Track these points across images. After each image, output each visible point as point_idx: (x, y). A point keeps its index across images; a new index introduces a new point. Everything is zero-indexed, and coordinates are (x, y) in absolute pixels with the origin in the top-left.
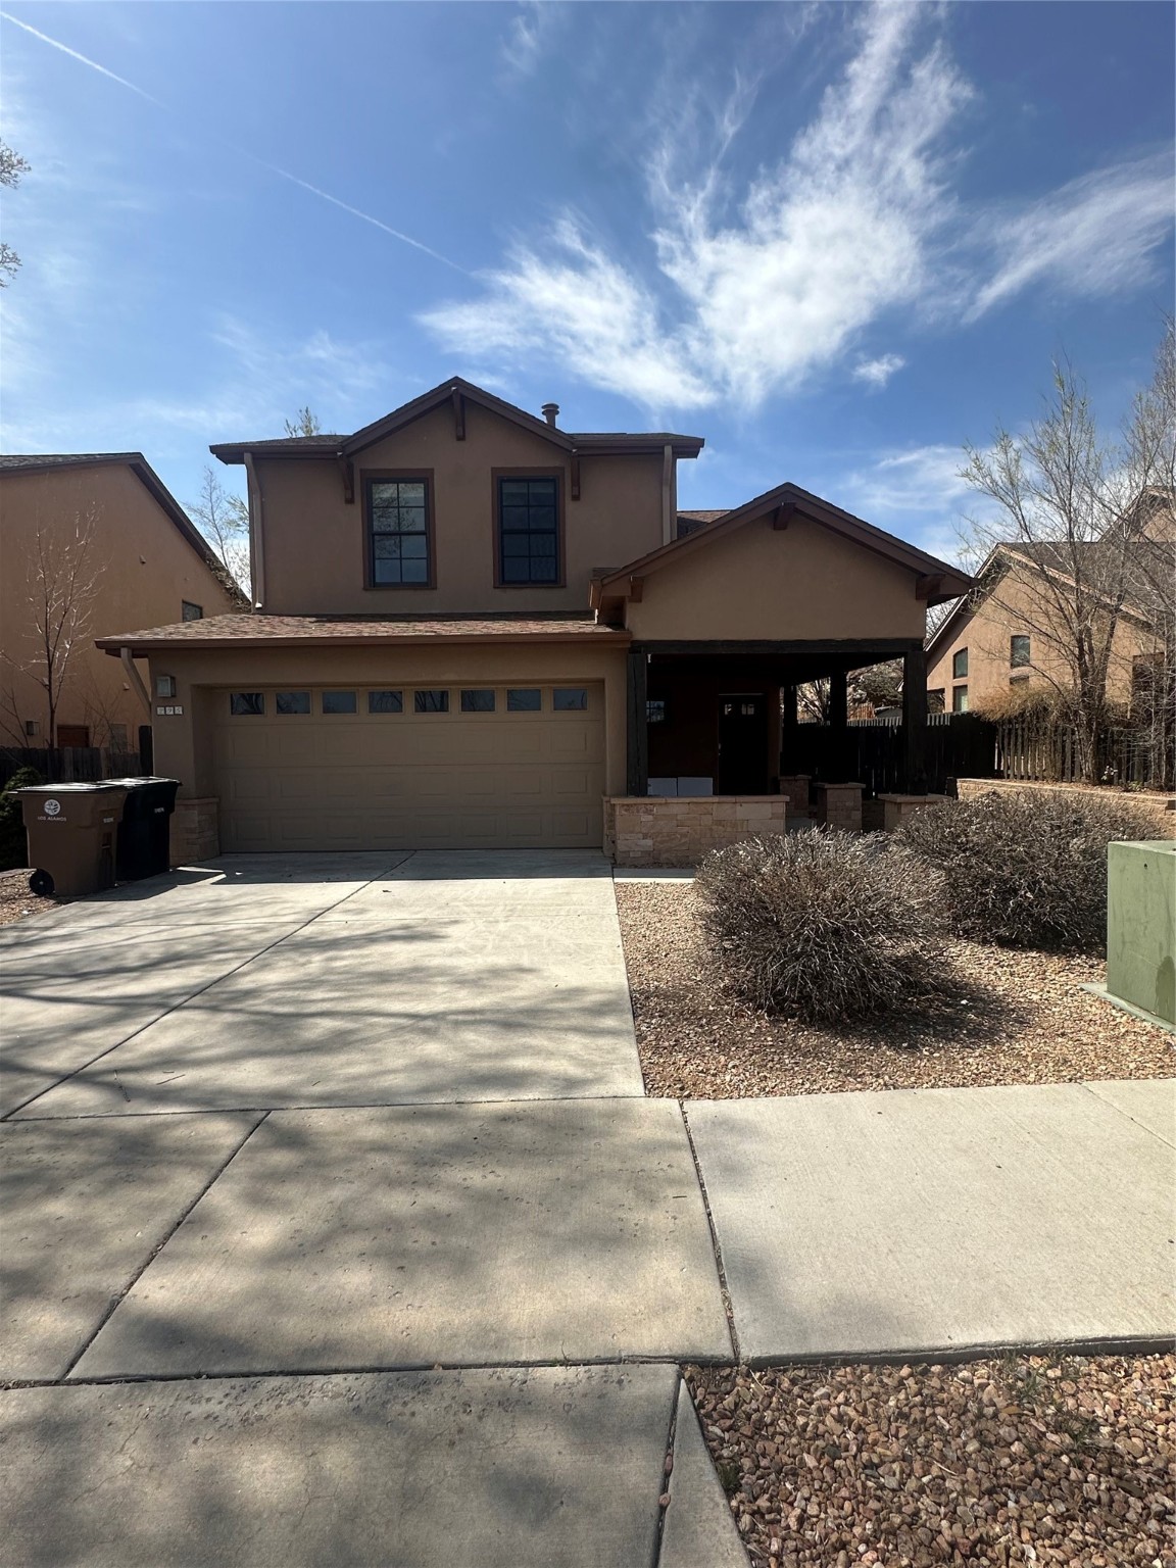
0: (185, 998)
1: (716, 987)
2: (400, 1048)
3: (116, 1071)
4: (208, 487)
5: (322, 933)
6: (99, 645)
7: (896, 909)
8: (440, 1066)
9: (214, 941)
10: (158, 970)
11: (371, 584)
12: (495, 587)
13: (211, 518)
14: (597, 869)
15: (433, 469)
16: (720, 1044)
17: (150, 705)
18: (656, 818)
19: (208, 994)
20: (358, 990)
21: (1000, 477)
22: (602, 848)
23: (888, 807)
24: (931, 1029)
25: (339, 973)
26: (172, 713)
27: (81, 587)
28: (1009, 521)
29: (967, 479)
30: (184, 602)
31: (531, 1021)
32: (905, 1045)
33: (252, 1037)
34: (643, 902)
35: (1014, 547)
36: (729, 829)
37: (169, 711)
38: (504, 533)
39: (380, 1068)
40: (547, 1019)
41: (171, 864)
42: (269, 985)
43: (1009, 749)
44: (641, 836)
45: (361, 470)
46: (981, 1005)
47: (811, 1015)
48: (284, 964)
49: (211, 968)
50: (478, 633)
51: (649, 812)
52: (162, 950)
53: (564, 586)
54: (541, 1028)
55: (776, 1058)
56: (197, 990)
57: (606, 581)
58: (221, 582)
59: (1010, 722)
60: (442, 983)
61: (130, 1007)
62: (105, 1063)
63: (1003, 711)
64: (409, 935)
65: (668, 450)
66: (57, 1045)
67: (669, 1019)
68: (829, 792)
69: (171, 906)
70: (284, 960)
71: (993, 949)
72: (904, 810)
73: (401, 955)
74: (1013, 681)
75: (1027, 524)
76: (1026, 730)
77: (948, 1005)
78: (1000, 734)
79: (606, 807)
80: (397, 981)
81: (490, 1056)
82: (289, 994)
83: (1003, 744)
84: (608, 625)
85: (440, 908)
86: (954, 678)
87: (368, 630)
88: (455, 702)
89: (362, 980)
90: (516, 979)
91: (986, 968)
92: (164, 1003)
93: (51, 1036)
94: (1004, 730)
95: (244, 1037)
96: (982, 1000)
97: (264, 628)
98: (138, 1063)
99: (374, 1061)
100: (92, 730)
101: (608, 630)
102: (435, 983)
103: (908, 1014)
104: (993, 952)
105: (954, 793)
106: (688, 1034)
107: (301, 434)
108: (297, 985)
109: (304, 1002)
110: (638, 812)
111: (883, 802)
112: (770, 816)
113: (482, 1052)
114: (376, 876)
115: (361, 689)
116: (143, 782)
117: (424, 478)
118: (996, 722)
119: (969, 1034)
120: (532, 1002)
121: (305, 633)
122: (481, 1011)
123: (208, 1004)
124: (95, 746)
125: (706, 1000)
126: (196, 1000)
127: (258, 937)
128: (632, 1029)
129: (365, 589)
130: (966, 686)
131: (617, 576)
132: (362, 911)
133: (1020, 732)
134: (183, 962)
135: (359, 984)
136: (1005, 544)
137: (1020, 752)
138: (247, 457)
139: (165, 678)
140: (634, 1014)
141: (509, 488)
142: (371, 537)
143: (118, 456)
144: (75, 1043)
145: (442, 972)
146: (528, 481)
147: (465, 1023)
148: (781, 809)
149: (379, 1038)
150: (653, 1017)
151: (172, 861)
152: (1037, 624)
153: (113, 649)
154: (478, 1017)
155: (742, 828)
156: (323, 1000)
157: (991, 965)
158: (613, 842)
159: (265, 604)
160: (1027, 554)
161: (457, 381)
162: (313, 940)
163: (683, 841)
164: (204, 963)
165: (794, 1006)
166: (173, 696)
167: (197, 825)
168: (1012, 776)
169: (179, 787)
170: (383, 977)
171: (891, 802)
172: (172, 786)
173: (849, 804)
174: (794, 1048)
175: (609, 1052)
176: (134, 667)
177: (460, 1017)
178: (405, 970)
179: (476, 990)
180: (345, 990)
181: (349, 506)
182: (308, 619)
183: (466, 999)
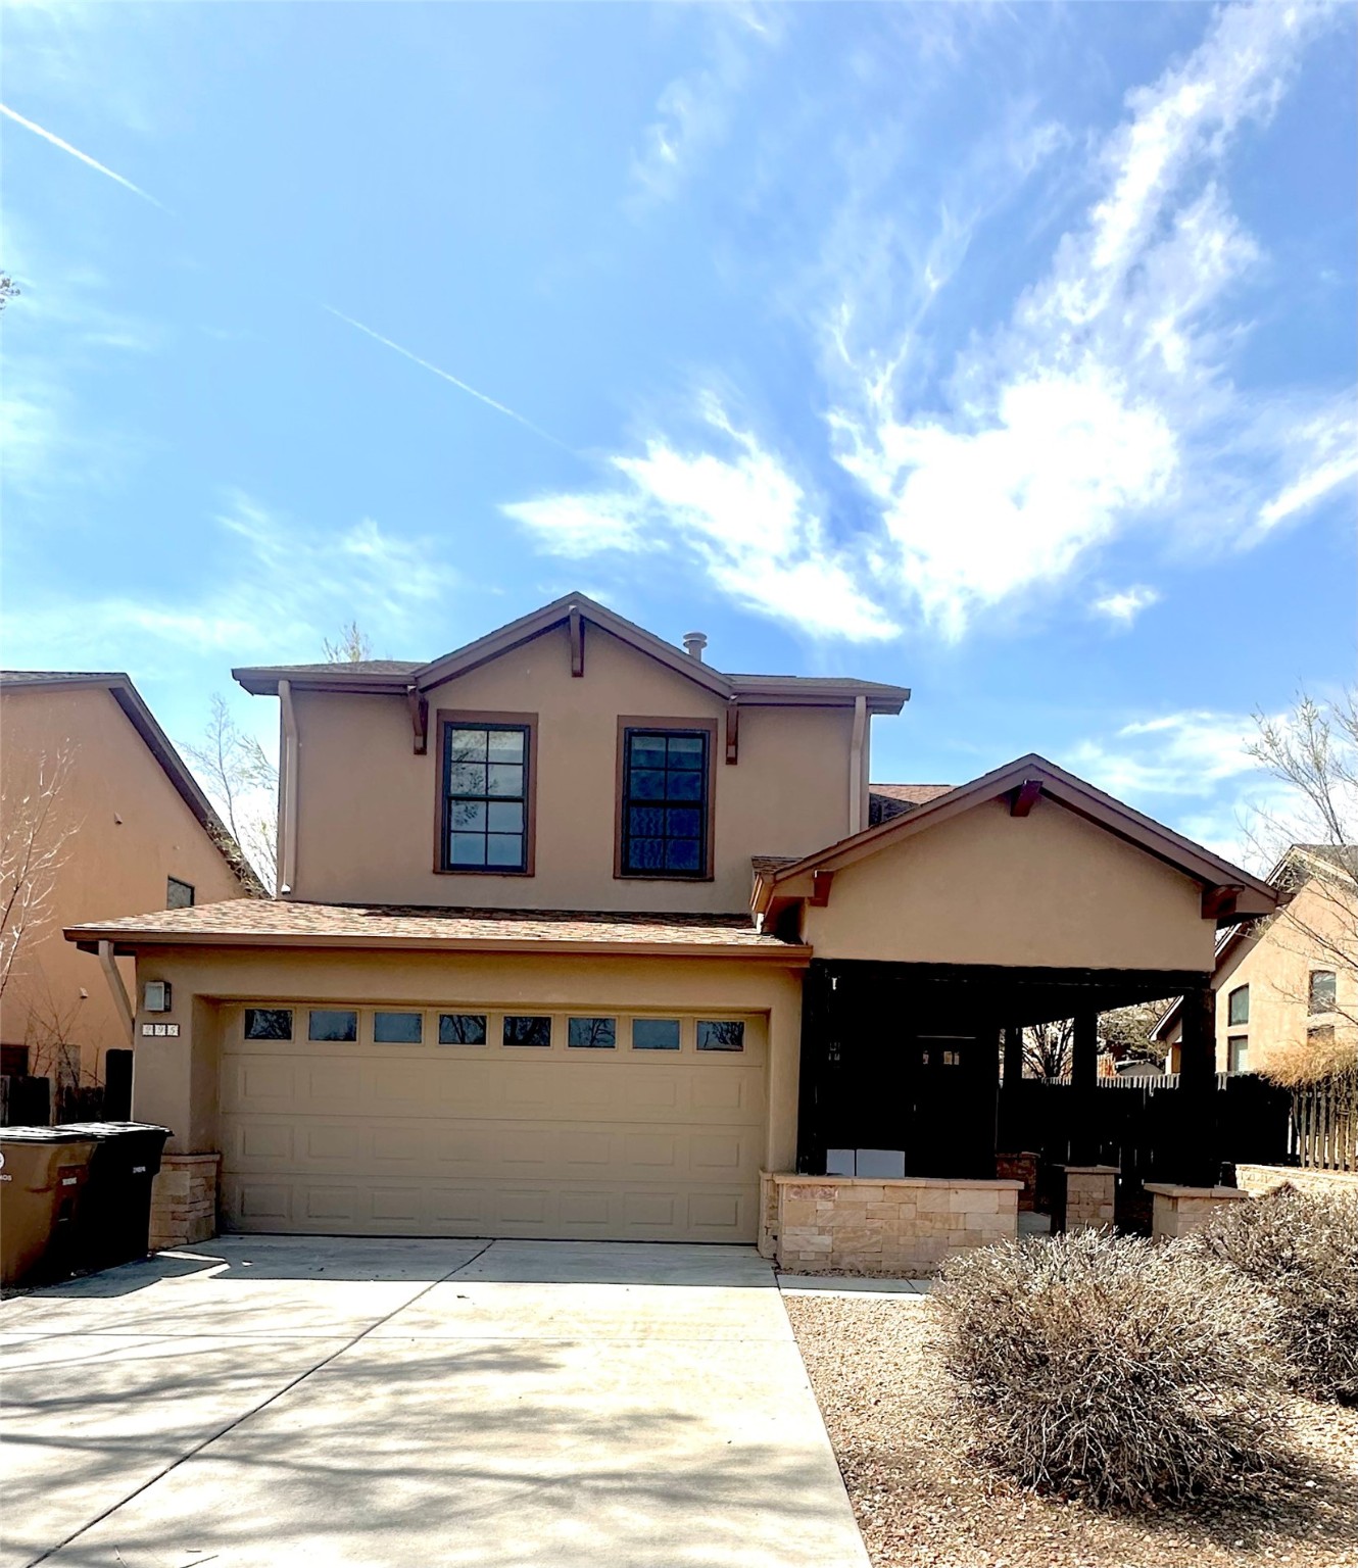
0: (200, 1442)
1: (957, 1451)
2: (522, 1525)
3: (117, 1547)
4: (217, 724)
5: (382, 1355)
6: (69, 935)
7: (1222, 1347)
8: (584, 1554)
9: (228, 1361)
10: (153, 1400)
11: (445, 865)
12: (615, 878)
13: (218, 766)
14: (756, 1275)
15: (537, 714)
16: (977, 1534)
17: (133, 1022)
18: (837, 1206)
19: (227, 1438)
20: (447, 1440)
21: (1302, 756)
22: (756, 1245)
23: (1158, 1203)
24: (1271, 1521)
25: (416, 1414)
26: (163, 1033)
27: (41, 854)
28: (1313, 817)
29: (1256, 758)
30: (170, 879)
31: (702, 1492)
32: (1239, 1543)
33: (307, 1502)
34: (828, 1325)
35: (1320, 851)
36: (939, 1225)
37: (160, 1031)
38: (630, 804)
39: (500, 1554)
40: (726, 1490)
41: (150, 1246)
42: (316, 1427)
43: (1308, 1127)
44: (815, 1230)
45: (439, 712)
46: (1332, 1488)
47: (1102, 1496)
48: (330, 1397)
49: (228, 1399)
50: (599, 940)
51: (827, 1197)
52: (154, 1371)
53: (712, 880)
54: (720, 1503)
55: (1061, 1557)
56: (216, 1431)
57: (780, 876)
58: (225, 854)
59: (1310, 1089)
60: (566, 1432)
61: (120, 1454)
62: (98, 1535)
63: (1300, 1073)
64: (508, 1362)
65: (861, 703)
66: (25, 1506)
67: (897, 1495)
68: (1070, 1178)
69: (158, 1308)
70: (333, 1391)
71: (1333, 1409)
72: (1182, 1206)
73: (497, 1391)
74: (1311, 1032)
75: (1338, 821)
76: (1333, 1100)
77: (1290, 1488)
78: (1296, 1104)
79: (766, 1189)
80: (501, 1427)
81: (652, 1541)
82: (350, 1441)
83: (1299, 1119)
84: (777, 936)
85: (543, 1323)
86: (1230, 1025)
87: (445, 929)
88: (624, 1036)
89: (450, 1424)
90: (669, 1430)
91: (1329, 1434)
92: (173, 1449)
93: (15, 1493)
94: (1301, 1099)
95: (294, 1503)
96: (1334, 1481)
97: (297, 921)
98: (148, 1536)
99: (489, 1544)
100: (33, 1051)
101: (780, 943)
102: (554, 1433)
103: (1235, 1499)
104: (1334, 1414)
105: (1231, 1182)
106: (930, 1519)
107: (345, 659)
108: (358, 1429)
109: (371, 1453)
110: (813, 1196)
111: (1150, 1196)
112: (997, 1209)
113: (641, 1535)
114: (443, 1275)
115: (429, 1009)
116: (119, 1130)
117: (526, 727)
118: (1291, 1088)
119: (1326, 1530)
120: (700, 1463)
121: (357, 929)
122: (629, 1476)
123: (233, 1453)
124: (39, 1074)
125: (943, 1467)
126: (216, 1446)
127: (291, 1358)
128: (849, 1507)
129: (435, 872)
130: (1246, 1037)
131: (793, 871)
132: (432, 1325)
133: (1323, 1103)
134: (188, 1390)
135: (447, 1430)
136: (1303, 847)
137: (1323, 1129)
138: (283, 686)
139: (157, 984)
140: (846, 1486)
141: (638, 744)
142: (447, 798)
143: (95, 677)
144: (50, 1503)
145: (563, 1417)
146: (668, 735)
147: (609, 1491)
148: (1013, 1199)
149: (489, 1512)
150: (875, 1493)
151: (152, 1241)
152: (1350, 957)
153: (87, 942)
154: (627, 1484)
155: (957, 1223)
156: (400, 1452)
157: (1335, 1431)
158: (775, 1238)
159: (294, 888)
160: (1339, 863)
161: (576, 597)
162: (369, 1364)
163: (874, 1240)
164: (220, 1392)
165: (1076, 1482)
166: (168, 1009)
167: (188, 1191)
168: (1311, 1163)
169: (169, 1139)
170: (479, 1422)
171: (1164, 1196)
172: (159, 1137)
173: (1098, 1195)
174: (1084, 1543)
175: (821, 1541)
176: (115, 968)
177: (601, 1484)
178: (509, 1412)
179: (615, 1444)
180: (429, 1438)
181: (419, 758)
182: (356, 911)
183: (604, 1457)
